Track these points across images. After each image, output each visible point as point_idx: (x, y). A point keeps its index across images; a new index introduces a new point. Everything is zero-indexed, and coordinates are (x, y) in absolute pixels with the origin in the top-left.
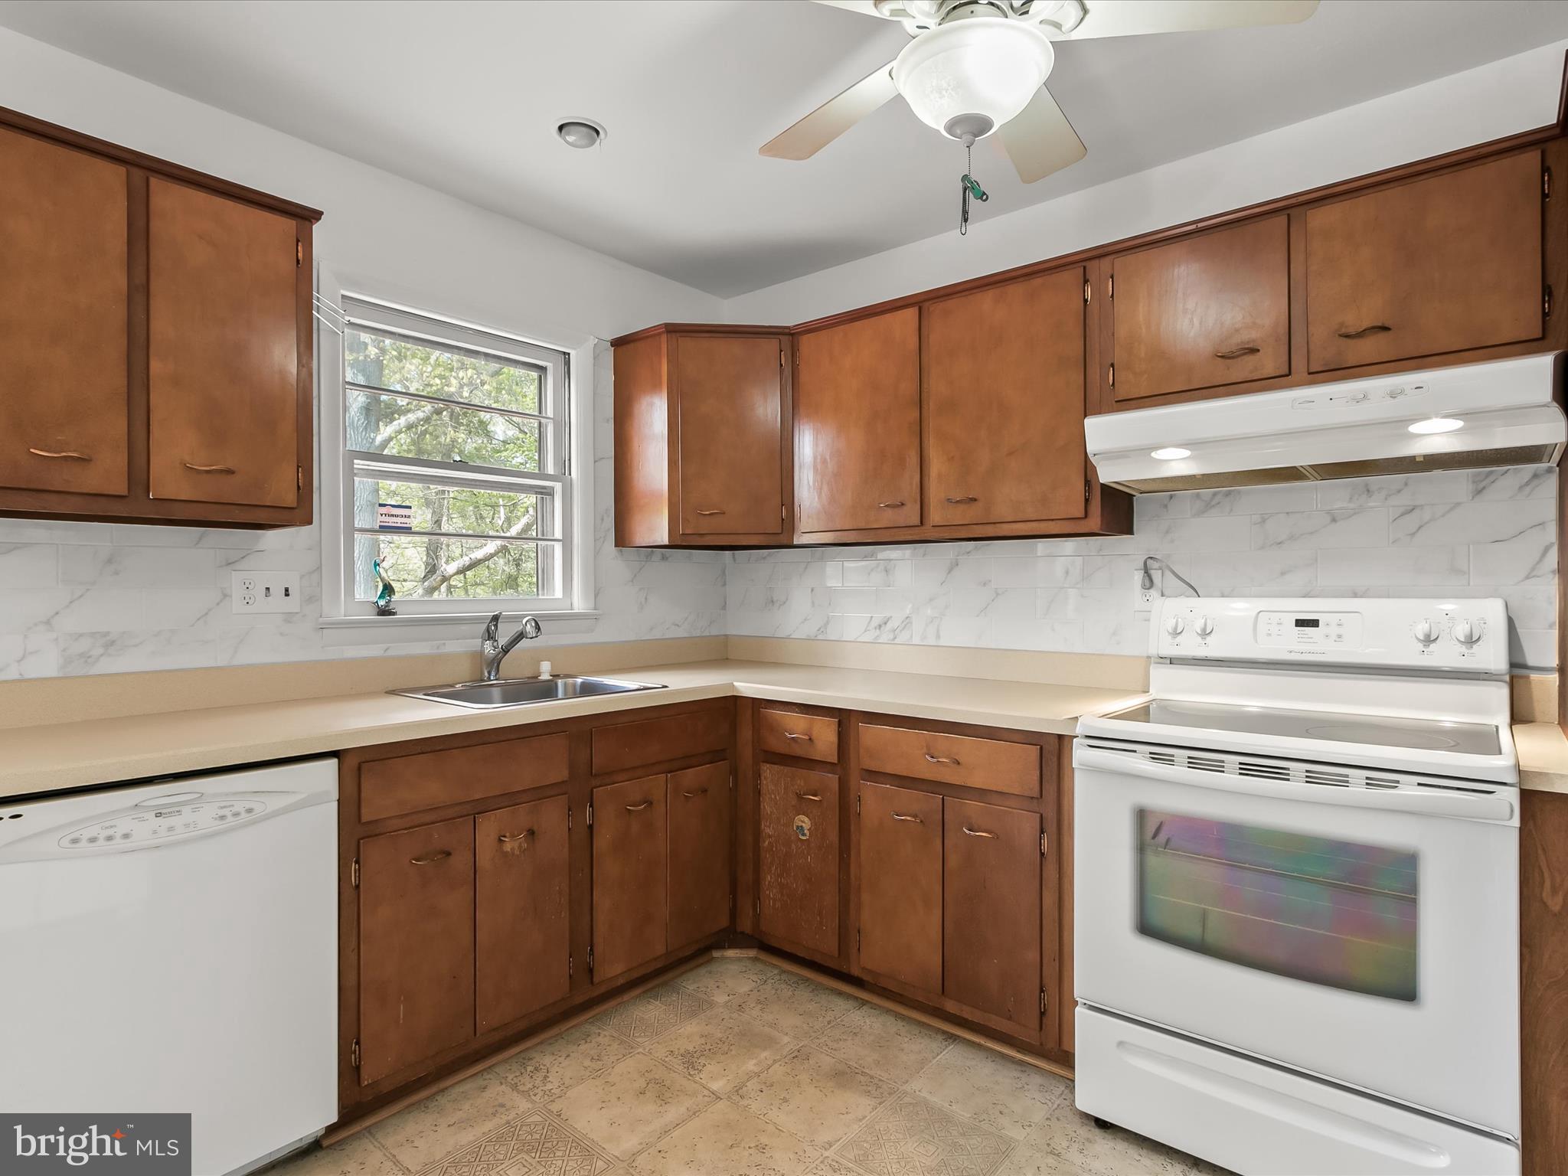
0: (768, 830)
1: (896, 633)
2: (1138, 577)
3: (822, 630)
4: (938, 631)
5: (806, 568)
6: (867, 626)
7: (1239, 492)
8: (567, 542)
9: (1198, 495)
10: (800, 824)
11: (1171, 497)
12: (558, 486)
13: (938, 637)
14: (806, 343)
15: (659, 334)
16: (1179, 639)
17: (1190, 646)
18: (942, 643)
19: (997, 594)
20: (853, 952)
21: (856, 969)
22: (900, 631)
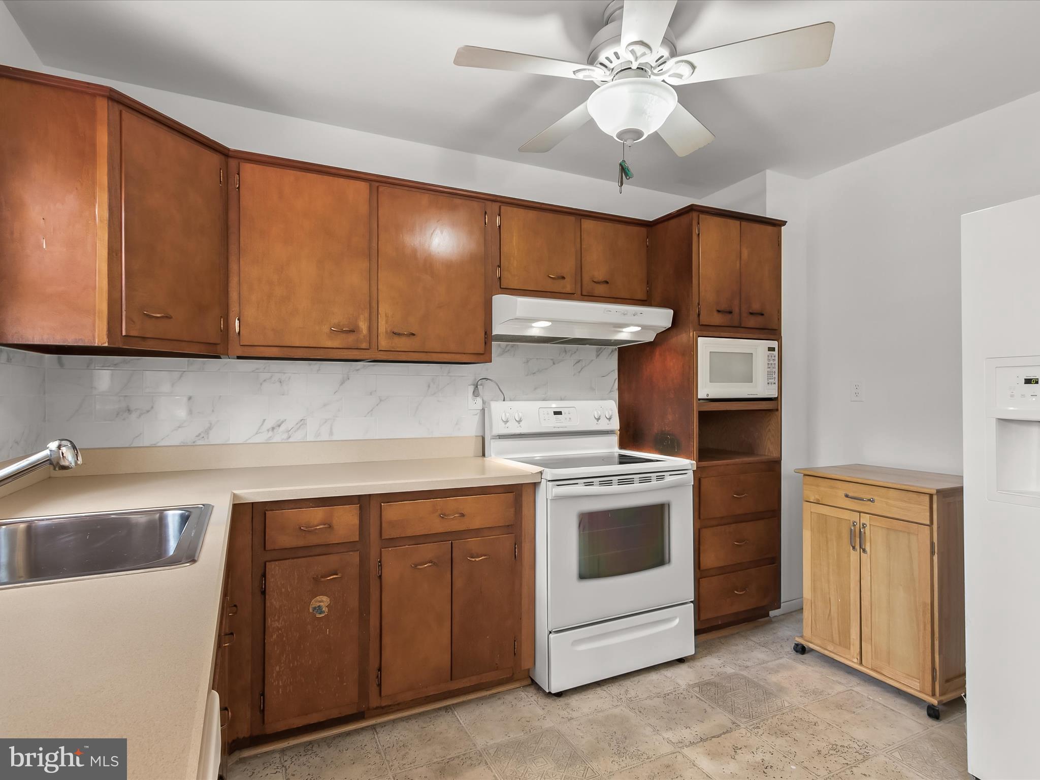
1: (290, 433)
2: (471, 389)
3: (201, 436)
4: (331, 429)
5: (181, 376)
6: (259, 429)
7: (518, 345)
10: (317, 605)
13: (331, 433)
14: (247, 169)
16: (508, 424)
18: (335, 438)
19: (381, 400)
20: (373, 689)
21: (374, 702)
22: (295, 432)
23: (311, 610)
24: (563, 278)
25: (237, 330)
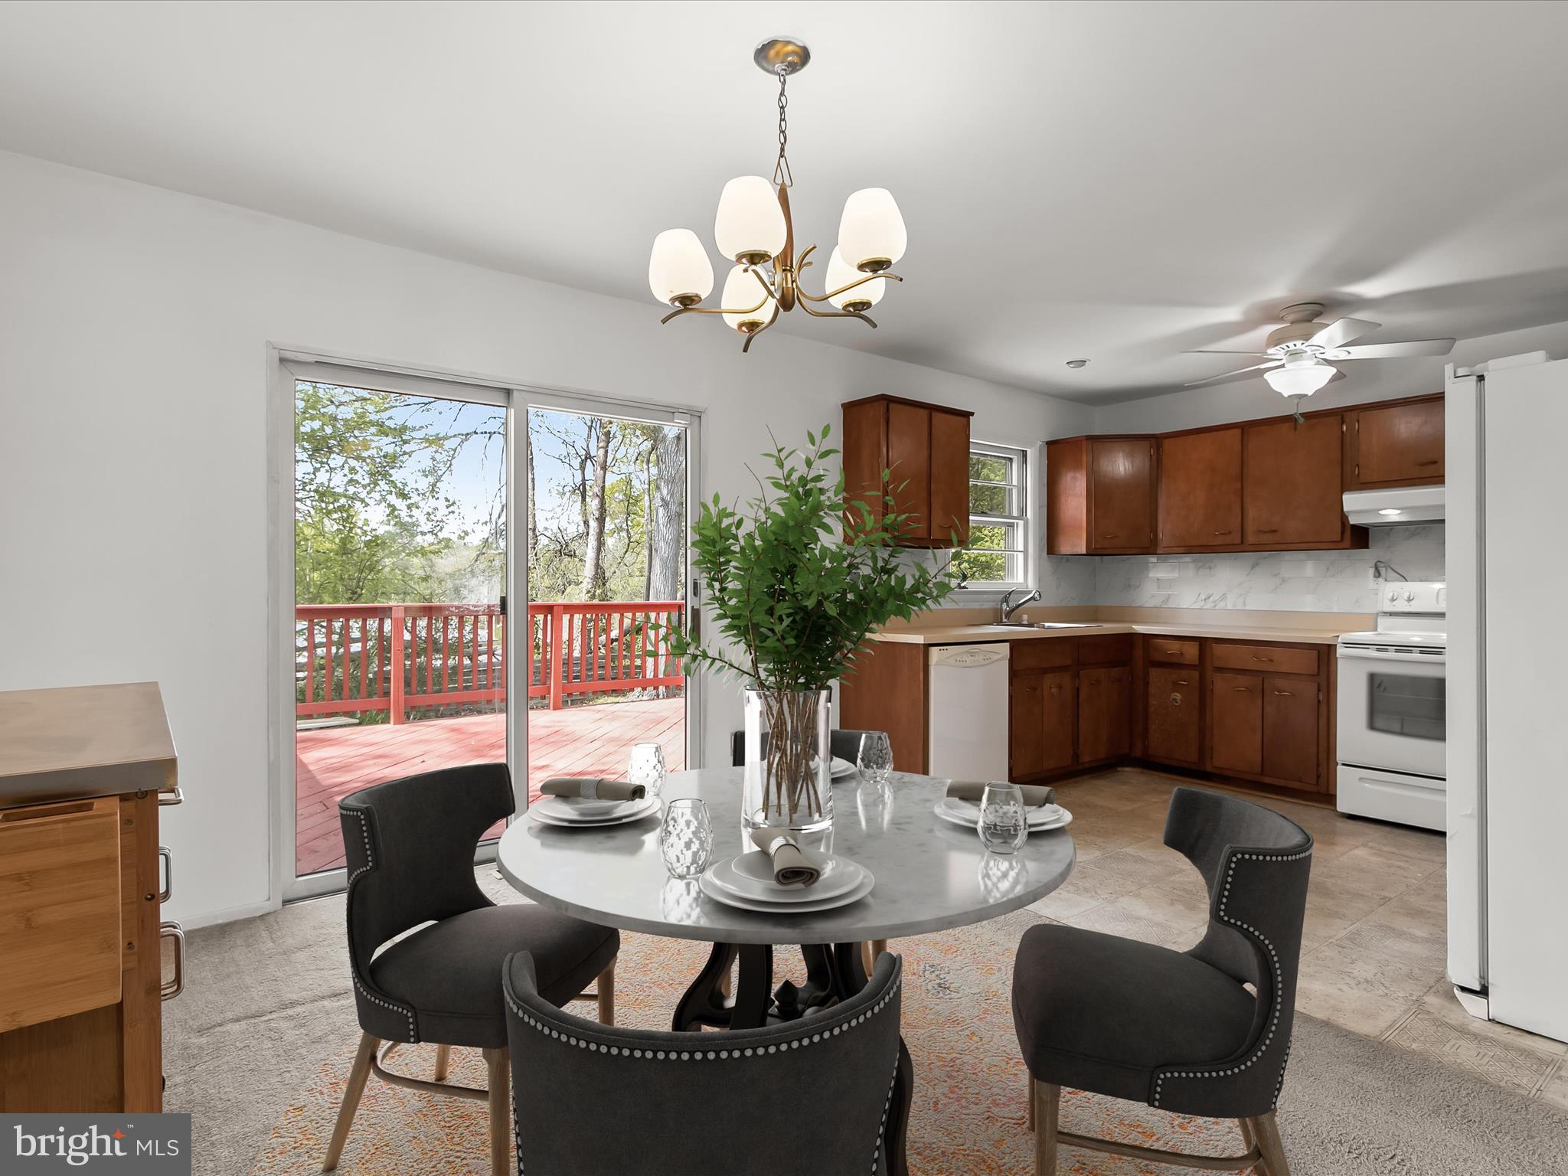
0: (1153, 702)
1: (1216, 603)
2: (1372, 571)
3: (1165, 603)
4: (1244, 601)
6: (1197, 598)
8: (1025, 552)
9: (1407, 529)
10: (1174, 697)
11: (1391, 529)
12: (1021, 523)
13: (1244, 604)
14: (1168, 444)
15: (1081, 441)
16: (1394, 604)
17: (1402, 606)
18: (1247, 608)
20: (1208, 760)
22: (1219, 602)
23: (1171, 700)
25: (1162, 537)
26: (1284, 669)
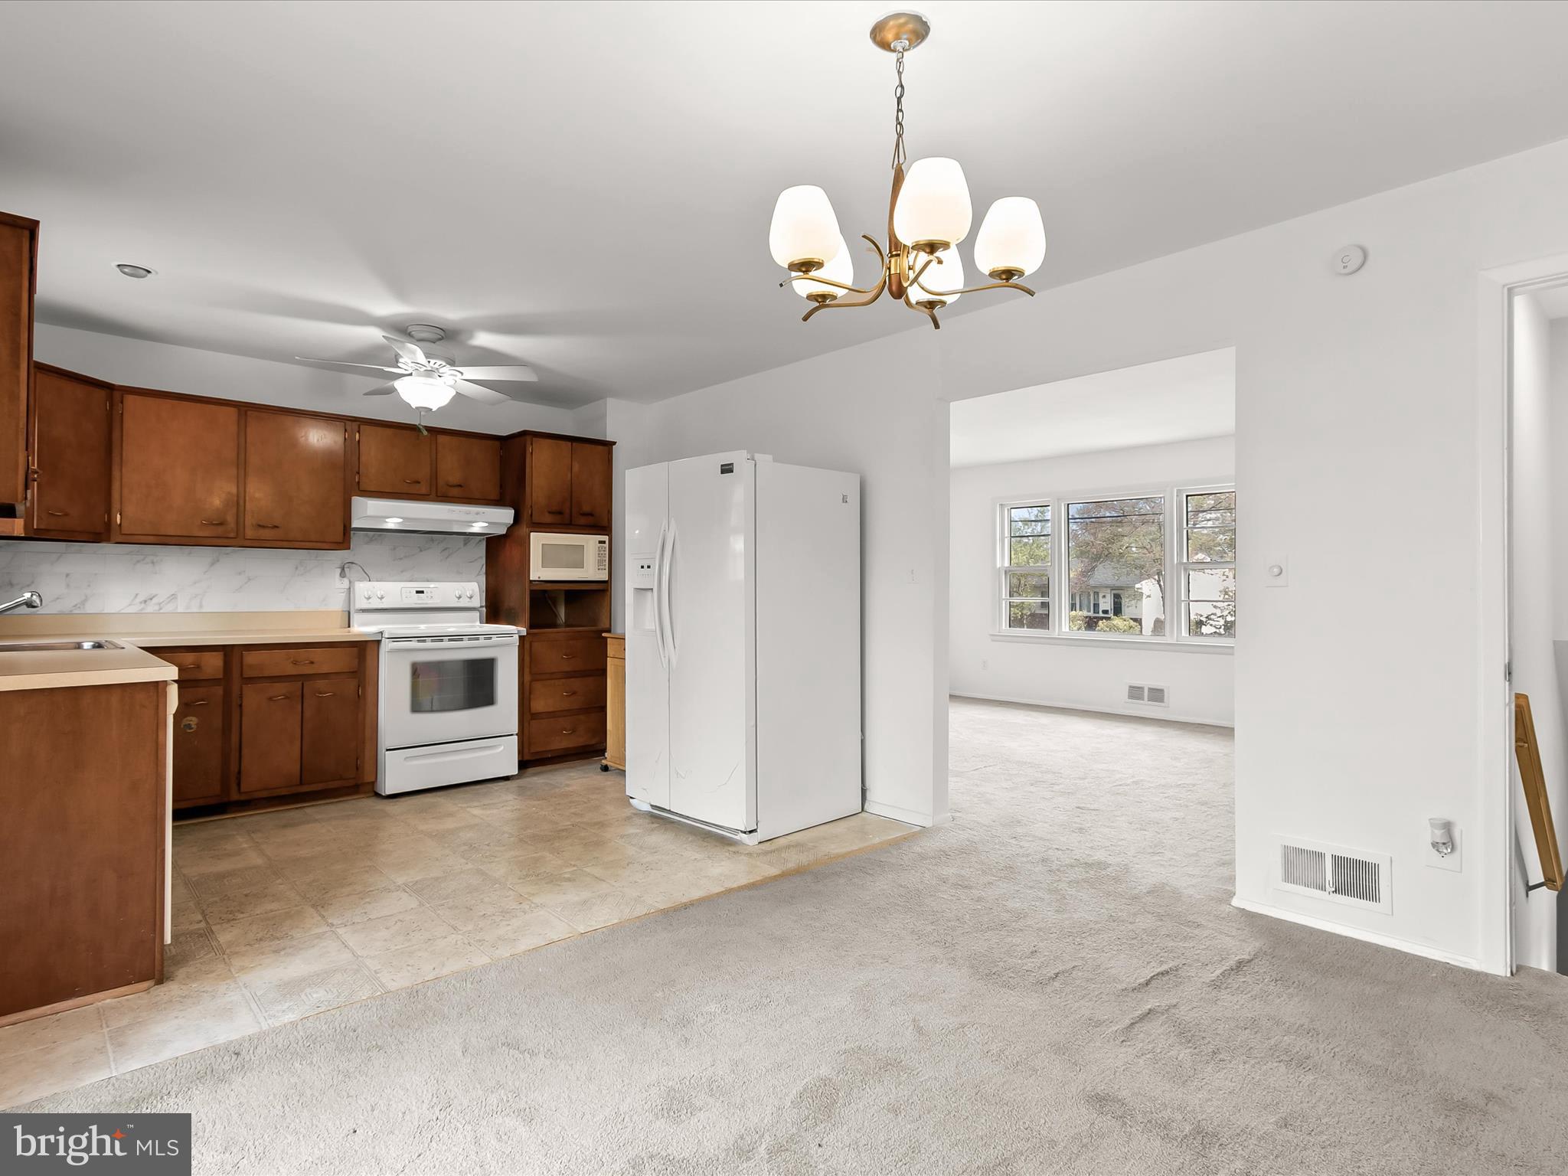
1: (161, 605)
2: (339, 571)
3: (78, 606)
4: (201, 603)
6: (133, 600)
10: (188, 723)
13: (201, 606)
14: (130, 399)
16: (370, 600)
17: (375, 604)
18: (205, 610)
20: (234, 787)
21: (235, 796)
22: (166, 604)
23: (182, 726)
24: (419, 483)
25: (119, 522)
26: (325, 669)
